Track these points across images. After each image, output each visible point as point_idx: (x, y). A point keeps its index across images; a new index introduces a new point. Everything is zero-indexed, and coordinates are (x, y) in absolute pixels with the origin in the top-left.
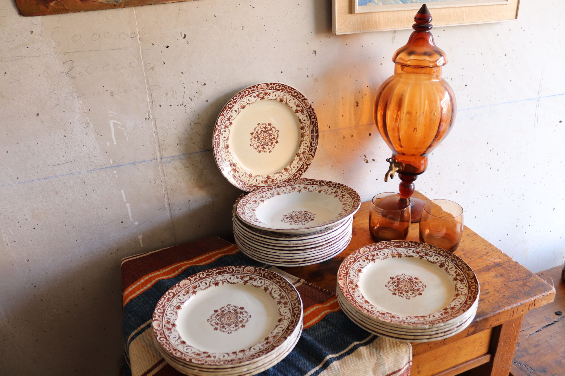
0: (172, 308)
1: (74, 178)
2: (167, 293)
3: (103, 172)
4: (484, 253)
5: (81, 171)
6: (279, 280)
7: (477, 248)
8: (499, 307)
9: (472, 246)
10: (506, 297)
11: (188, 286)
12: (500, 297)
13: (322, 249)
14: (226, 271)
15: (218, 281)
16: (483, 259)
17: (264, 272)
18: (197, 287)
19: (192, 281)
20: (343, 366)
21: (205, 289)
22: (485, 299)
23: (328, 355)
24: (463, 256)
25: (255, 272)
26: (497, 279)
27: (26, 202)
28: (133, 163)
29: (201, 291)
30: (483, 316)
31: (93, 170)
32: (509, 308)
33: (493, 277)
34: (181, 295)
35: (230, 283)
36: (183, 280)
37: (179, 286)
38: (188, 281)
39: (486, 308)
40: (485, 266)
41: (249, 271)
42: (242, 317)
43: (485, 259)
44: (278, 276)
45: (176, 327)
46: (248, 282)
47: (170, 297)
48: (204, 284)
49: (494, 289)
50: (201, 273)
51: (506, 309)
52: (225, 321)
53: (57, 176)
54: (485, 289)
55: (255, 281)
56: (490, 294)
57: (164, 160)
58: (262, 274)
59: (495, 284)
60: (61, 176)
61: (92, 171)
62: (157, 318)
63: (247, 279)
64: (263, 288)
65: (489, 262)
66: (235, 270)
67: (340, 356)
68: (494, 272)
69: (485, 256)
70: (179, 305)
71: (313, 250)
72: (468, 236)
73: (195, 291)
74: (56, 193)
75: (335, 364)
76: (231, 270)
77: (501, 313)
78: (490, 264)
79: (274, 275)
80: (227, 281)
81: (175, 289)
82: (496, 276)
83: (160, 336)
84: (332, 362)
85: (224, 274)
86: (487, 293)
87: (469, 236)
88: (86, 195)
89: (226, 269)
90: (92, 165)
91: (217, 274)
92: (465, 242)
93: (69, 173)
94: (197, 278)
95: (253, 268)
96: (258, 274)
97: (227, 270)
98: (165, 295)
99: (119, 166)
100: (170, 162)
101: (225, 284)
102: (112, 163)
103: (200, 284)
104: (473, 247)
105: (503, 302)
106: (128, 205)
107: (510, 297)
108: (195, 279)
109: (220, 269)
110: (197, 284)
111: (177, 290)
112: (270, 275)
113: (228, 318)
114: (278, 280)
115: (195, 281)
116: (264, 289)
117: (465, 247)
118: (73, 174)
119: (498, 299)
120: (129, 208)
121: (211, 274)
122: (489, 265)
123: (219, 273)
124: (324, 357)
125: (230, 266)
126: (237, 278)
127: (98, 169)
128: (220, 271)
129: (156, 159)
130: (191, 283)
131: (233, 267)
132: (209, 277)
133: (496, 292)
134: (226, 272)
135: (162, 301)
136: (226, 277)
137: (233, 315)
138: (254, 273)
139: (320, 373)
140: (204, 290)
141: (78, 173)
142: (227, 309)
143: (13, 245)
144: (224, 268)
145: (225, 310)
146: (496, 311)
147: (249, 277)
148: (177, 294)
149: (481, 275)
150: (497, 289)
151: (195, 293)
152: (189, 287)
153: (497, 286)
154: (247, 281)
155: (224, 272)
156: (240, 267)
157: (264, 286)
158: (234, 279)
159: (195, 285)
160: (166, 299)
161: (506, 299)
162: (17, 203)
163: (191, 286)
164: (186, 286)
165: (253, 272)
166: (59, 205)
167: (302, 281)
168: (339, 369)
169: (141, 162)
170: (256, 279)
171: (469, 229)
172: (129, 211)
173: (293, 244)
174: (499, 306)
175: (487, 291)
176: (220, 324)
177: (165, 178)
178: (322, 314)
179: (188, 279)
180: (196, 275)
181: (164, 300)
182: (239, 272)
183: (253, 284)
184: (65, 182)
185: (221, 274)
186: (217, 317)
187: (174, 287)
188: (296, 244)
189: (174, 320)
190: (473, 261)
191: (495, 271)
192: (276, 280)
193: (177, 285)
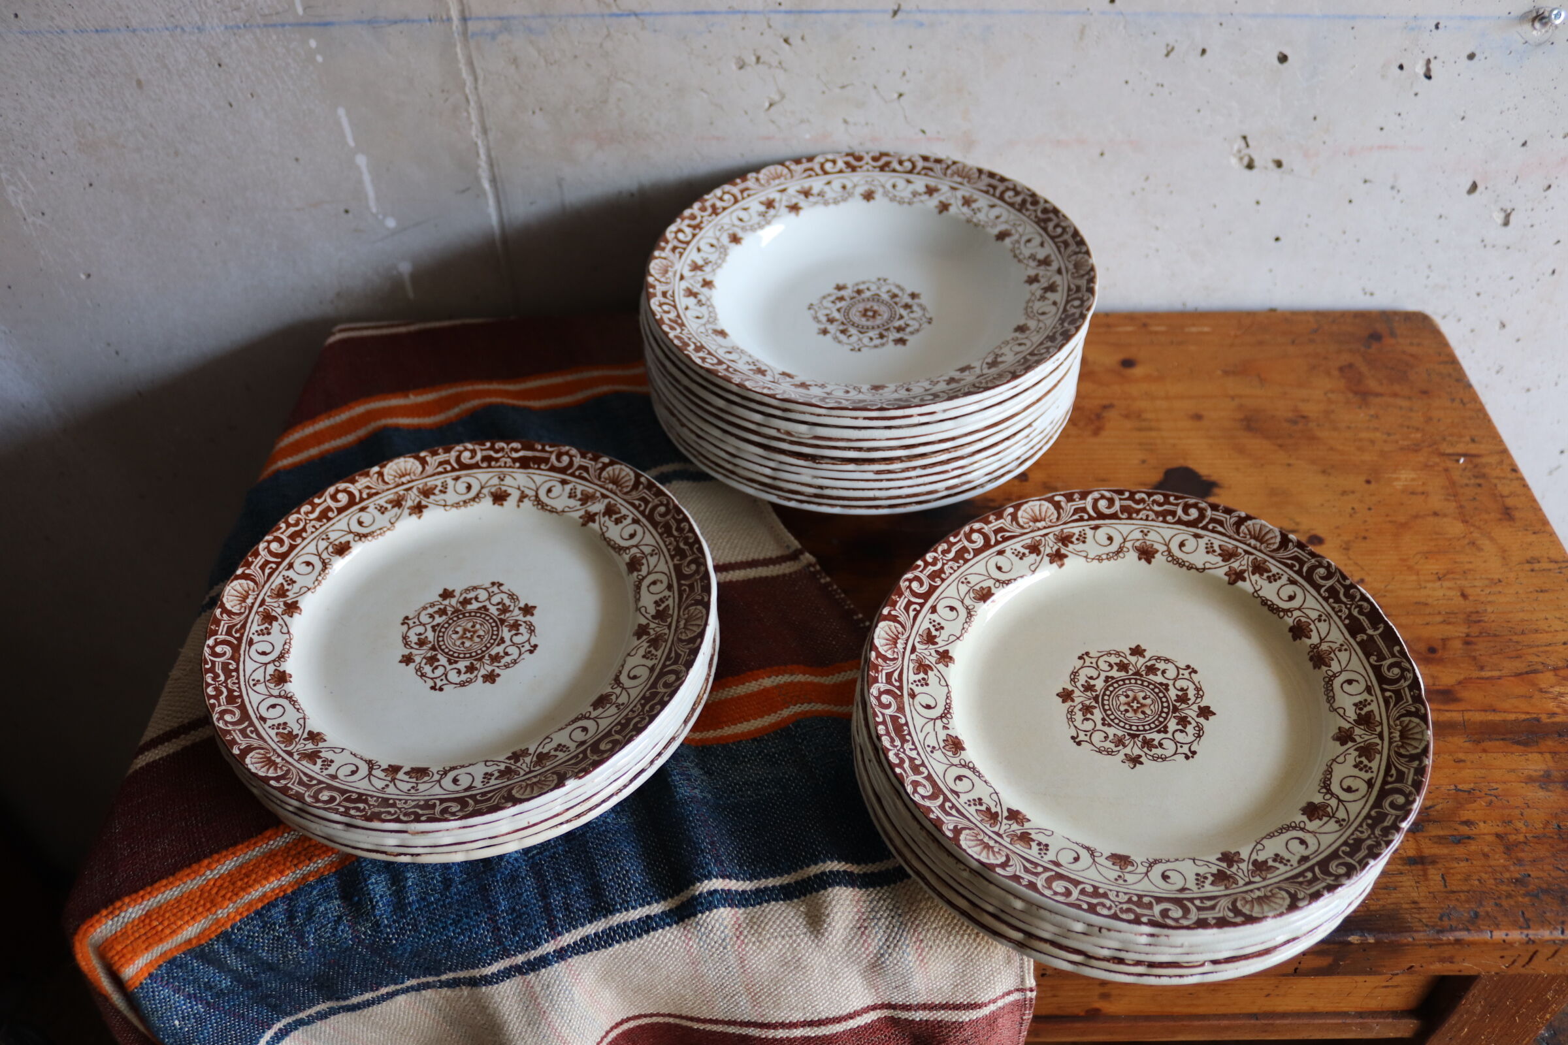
0: (323, 545)
1: (188, 45)
2: (332, 490)
3: (274, 37)
4: (1552, 661)
5: (207, 24)
6: (686, 547)
7: (1536, 631)
8: (1474, 921)
9: (1521, 615)
10: (1531, 887)
11: (409, 482)
12: (1507, 875)
13: (889, 472)
14: (546, 461)
15: (510, 490)
16: (1533, 684)
17: (656, 501)
18: (437, 491)
19: (429, 469)
20: (745, 933)
21: (457, 505)
22: (1434, 862)
23: (708, 877)
24: (1457, 644)
25: (631, 490)
26: (1541, 794)
27: (53, 97)
28: (370, 22)
29: (442, 509)
30: (1381, 931)
31: (244, 26)
32: (1516, 935)
33: (1530, 780)
34: (371, 509)
35: (543, 508)
36: (402, 459)
37: (380, 474)
38: (417, 463)
39: (1414, 902)
40: (1523, 717)
41: (615, 481)
42: (508, 642)
43: (1543, 686)
44: (692, 530)
45: (296, 615)
46: (594, 521)
47: (333, 505)
48: (461, 486)
49: (1500, 830)
50: (470, 446)
51: (1499, 935)
52: (452, 640)
53: (134, 31)
54: (1464, 819)
55: (617, 524)
56: (1473, 847)
57: (472, 26)
58: (650, 506)
59: (1518, 812)
60: (147, 31)
61: (239, 27)
62: (254, 570)
63: (597, 507)
64: (627, 558)
65: (1551, 706)
66: (576, 465)
67: (758, 891)
68: (1548, 756)
69: (1549, 676)
70: (349, 542)
71: (851, 467)
72: (1528, 567)
73: (424, 503)
74: (139, 83)
75: (723, 917)
76: (566, 459)
77: (1470, 944)
78: (1554, 714)
79: (679, 522)
80: (537, 496)
81: (362, 482)
82: (1545, 780)
83: (221, 637)
84: (710, 907)
85: (539, 468)
86: (1460, 840)
87: (1536, 566)
88: (231, 105)
89: (551, 452)
90: (238, 9)
91: (517, 465)
92: (1500, 589)
93: (169, 25)
94: (448, 462)
95: (632, 475)
96: (637, 503)
97: (553, 458)
98: (319, 498)
99: (326, 24)
100: (493, 36)
101: (527, 503)
102: (300, 11)
103: (451, 483)
104: (1522, 620)
105: (1505, 903)
106: (361, 160)
107: (1546, 891)
108: (441, 464)
109: (533, 449)
110: (439, 483)
111: (368, 487)
112: (669, 517)
113: (465, 630)
114: (682, 545)
115: (440, 469)
116: (628, 564)
117: (1490, 609)
118: (183, 29)
119: (1492, 881)
120: (364, 169)
121: (497, 460)
122: (1545, 719)
123: (525, 463)
124: (692, 882)
125: (567, 448)
126: (570, 497)
127: (259, 26)
128: (529, 454)
129: (445, 17)
130: (424, 475)
131: (574, 451)
132: (489, 466)
133: (1502, 849)
134: (547, 464)
135: (302, 516)
136: (539, 479)
137: (487, 626)
138: (626, 493)
139: (654, 929)
140: (454, 510)
141: (198, 28)
142: (483, 596)
143: (39, 222)
144: (547, 448)
145: (476, 598)
146: (1452, 929)
147: (606, 501)
148: (362, 500)
149: (1485, 751)
150: (1512, 838)
151: (421, 511)
152: (410, 489)
153: (1520, 825)
154: (596, 514)
155: (539, 462)
156: (595, 459)
157: (634, 550)
158: (560, 499)
159: (431, 482)
160: (318, 510)
161: (1526, 894)
162: (29, 97)
163: (420, 484)
164: (404, 480)
165: (625, 490)
166: (151, 126)
167: (808, 557)
168: (724, 940)
169: (396, 22)
170: (625, 517)
171: (1552, 534)
172: (367, 178)
173: (778, 430)
174: (1477, 914)
175: (1465, 830)
176: (430, 645)
177: (480, 87)
178: (786, 713)
179: (417, 458)
180: (448, 451)
181: (307, 514)
182: (585, 475)
183: (607, 535)
184: (160, 51)
185: (529, 467)
186: (437, 616)
187: (361, 475)
188: (788, 433)
189: (304, 590)
190: (1487, 679)
191: (1554, 753)
192: (678, 542)
193: (376, 469)
